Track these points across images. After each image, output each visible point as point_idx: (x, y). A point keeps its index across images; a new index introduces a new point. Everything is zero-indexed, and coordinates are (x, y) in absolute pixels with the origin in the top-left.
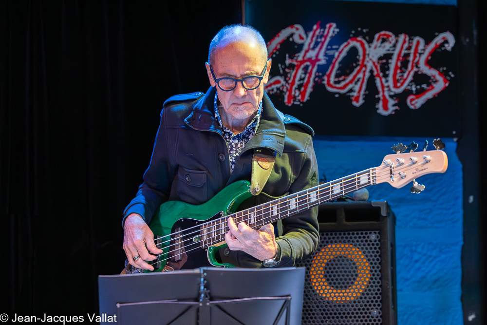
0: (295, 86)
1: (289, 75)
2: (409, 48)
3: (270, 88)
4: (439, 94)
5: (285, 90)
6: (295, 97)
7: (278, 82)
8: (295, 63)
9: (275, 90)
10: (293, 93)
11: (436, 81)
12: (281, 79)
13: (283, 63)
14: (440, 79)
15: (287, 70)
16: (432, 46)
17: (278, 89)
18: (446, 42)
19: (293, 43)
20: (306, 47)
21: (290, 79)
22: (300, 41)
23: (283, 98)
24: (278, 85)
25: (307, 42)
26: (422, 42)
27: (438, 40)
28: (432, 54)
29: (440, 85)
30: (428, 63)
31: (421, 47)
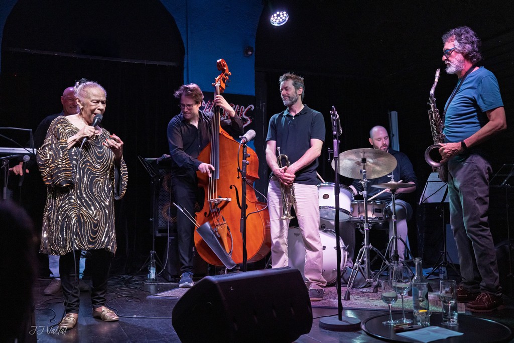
2: (239, 109)
4: (249, 125)
11: (248, 121)
14: (249, 119)
16: (247, 109)
18: (252, 108)
20: (205, 108)
22: (204, 106)
25: (206, 106)
26: (244, 107)
27: (249, 107)
28: (247, 111)
29: (249, 122)
30: (245, 115)
31: (243, 109)
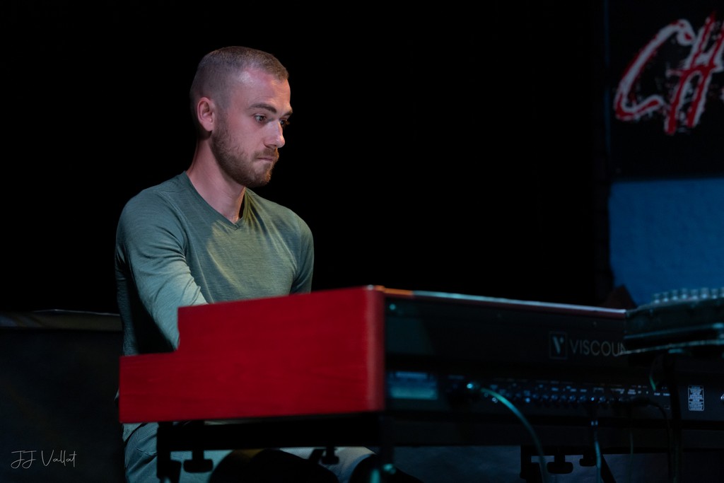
0: (680, 105)
1: (670, 92)
3: (643, 113)
5: (665, 112)
6: (679, 123)
7: (654, 103)
8: (679, 74)
9: (651, 115)
10: (676, 116)
12: (659, 99)
13: (662, 74)
15: (668, 85)
17: (655, 113)
19: (678, 46)
21: (671, 96)
23: (662, 125)
24: (655, 108)
